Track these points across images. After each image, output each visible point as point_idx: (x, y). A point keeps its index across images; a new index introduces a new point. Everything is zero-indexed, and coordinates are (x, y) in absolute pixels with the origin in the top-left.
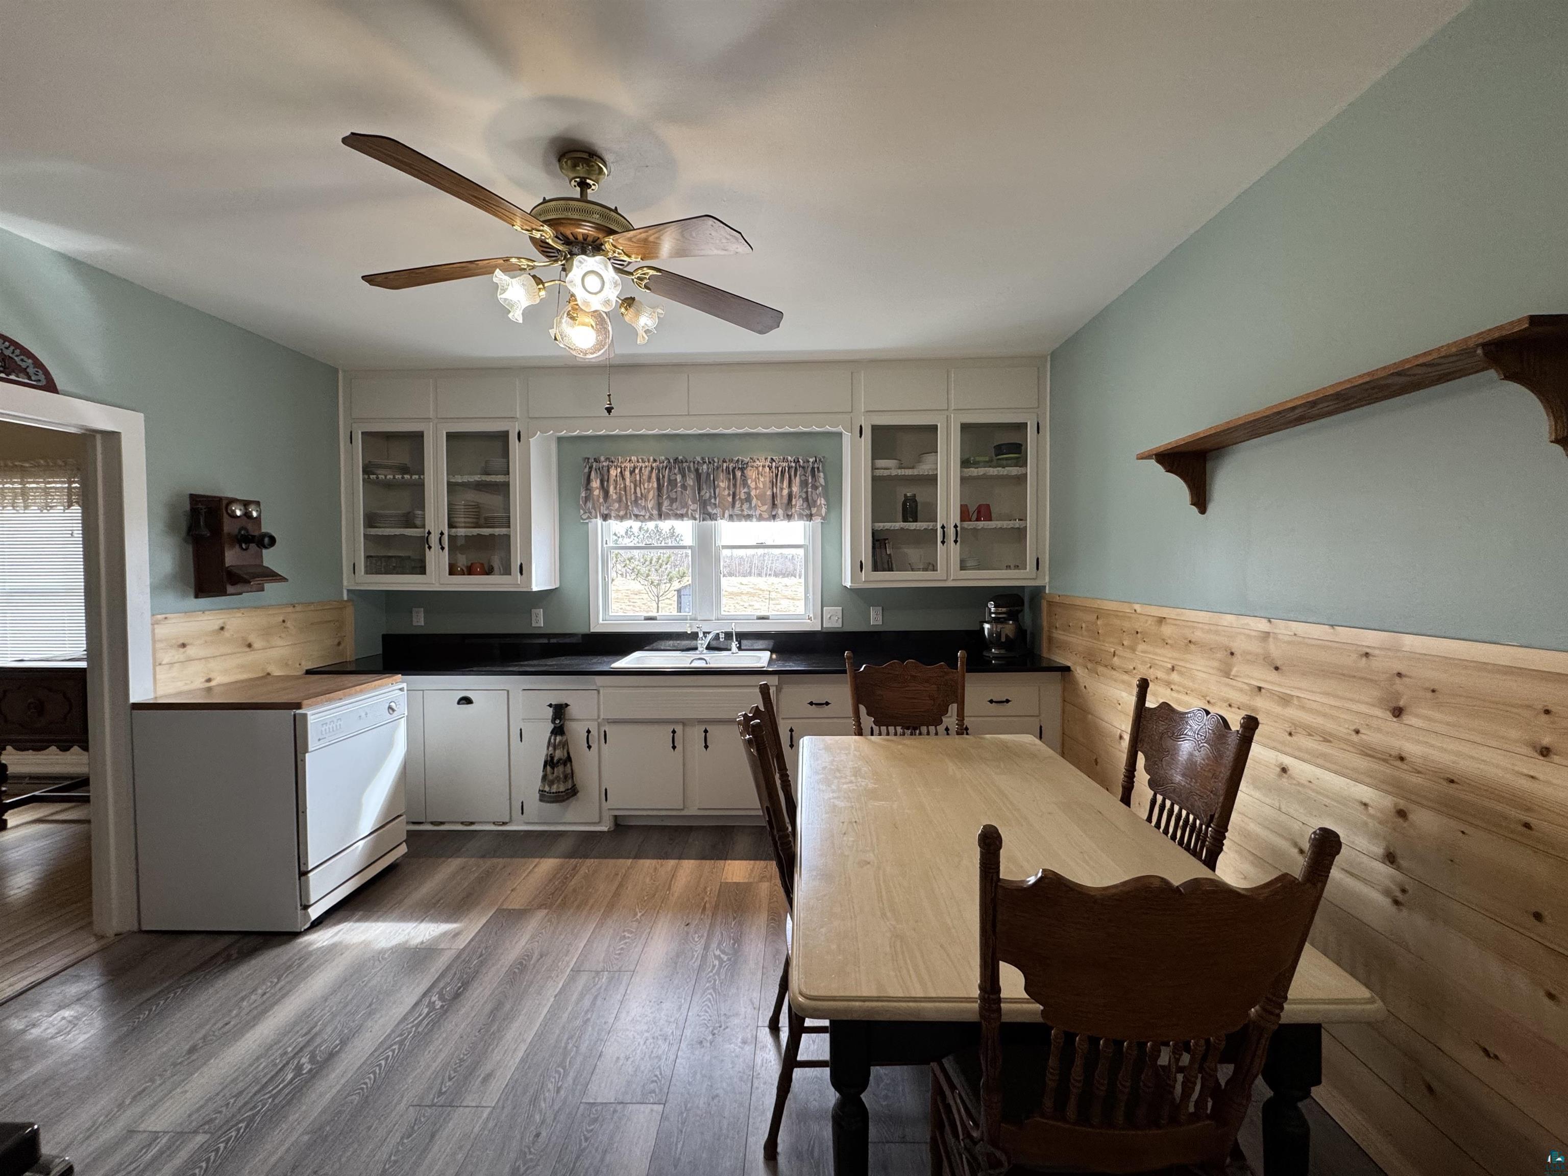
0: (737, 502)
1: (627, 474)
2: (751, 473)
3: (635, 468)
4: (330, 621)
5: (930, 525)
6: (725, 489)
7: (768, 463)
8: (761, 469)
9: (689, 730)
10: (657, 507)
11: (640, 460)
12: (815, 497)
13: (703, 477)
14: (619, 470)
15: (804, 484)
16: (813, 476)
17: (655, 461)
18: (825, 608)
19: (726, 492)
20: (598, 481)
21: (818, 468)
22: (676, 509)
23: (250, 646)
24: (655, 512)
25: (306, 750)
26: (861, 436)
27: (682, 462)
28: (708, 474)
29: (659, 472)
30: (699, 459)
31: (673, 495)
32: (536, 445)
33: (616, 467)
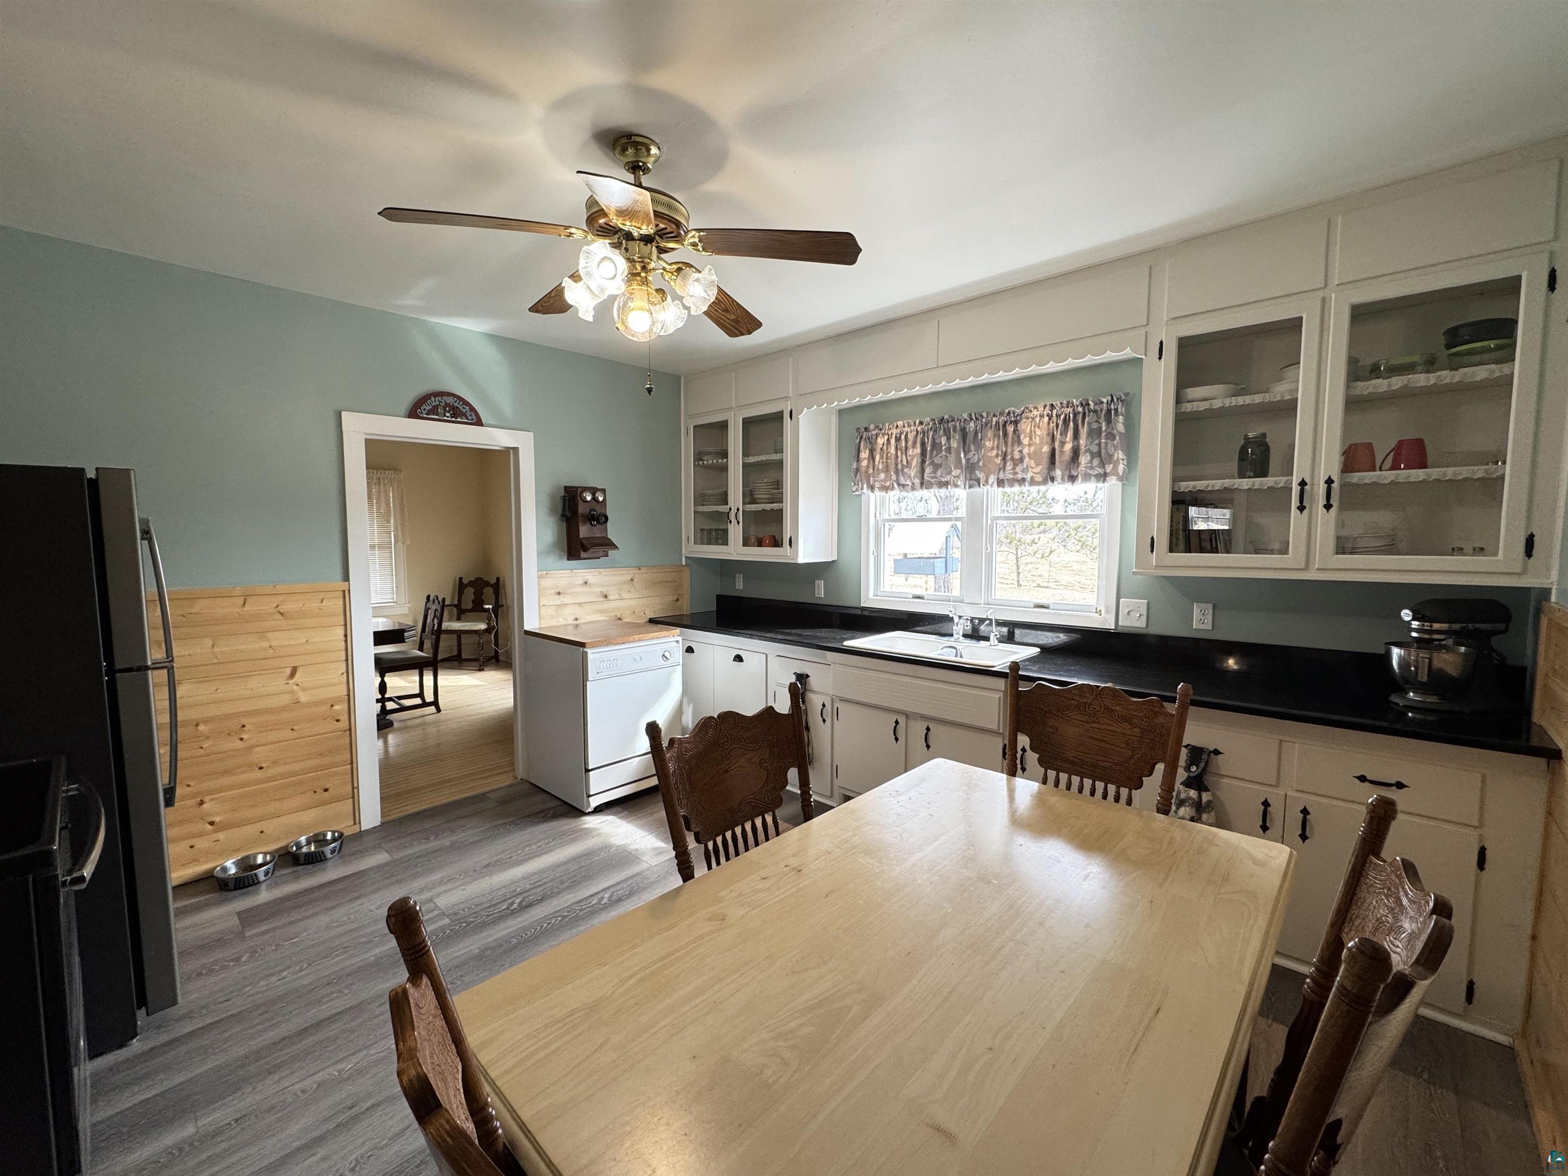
0: (1008, 464)
1: (893, 441)
2: (1025, 426)
3: (901, 433)
4: (669, 582)
5: (1282, 481)
6: (993, 448)
7: (1047, 411)
8: (1038, 419)
9: (912, 723)
10: (919, 475)
11: (906, 425)
12: (1111, 449)
13: (970, 437)
14: (886, 437)
15: (1095, 433)
16: (1109, 421)
17: (921, 423)
18: (1122, 600)
19: (994, 453)
20: (867, 451)
21: (1116, 410)
22: (941, 476)
23: (606, 596)
24: (917, 481)
25: (587, 680)
26: (1160, 358)
27: (948, 422)
28: (976, 433)
29: (924, 436)
30: (965, 416)
31: (937, 460)
32: (805, 419)
33: (883, 435)
